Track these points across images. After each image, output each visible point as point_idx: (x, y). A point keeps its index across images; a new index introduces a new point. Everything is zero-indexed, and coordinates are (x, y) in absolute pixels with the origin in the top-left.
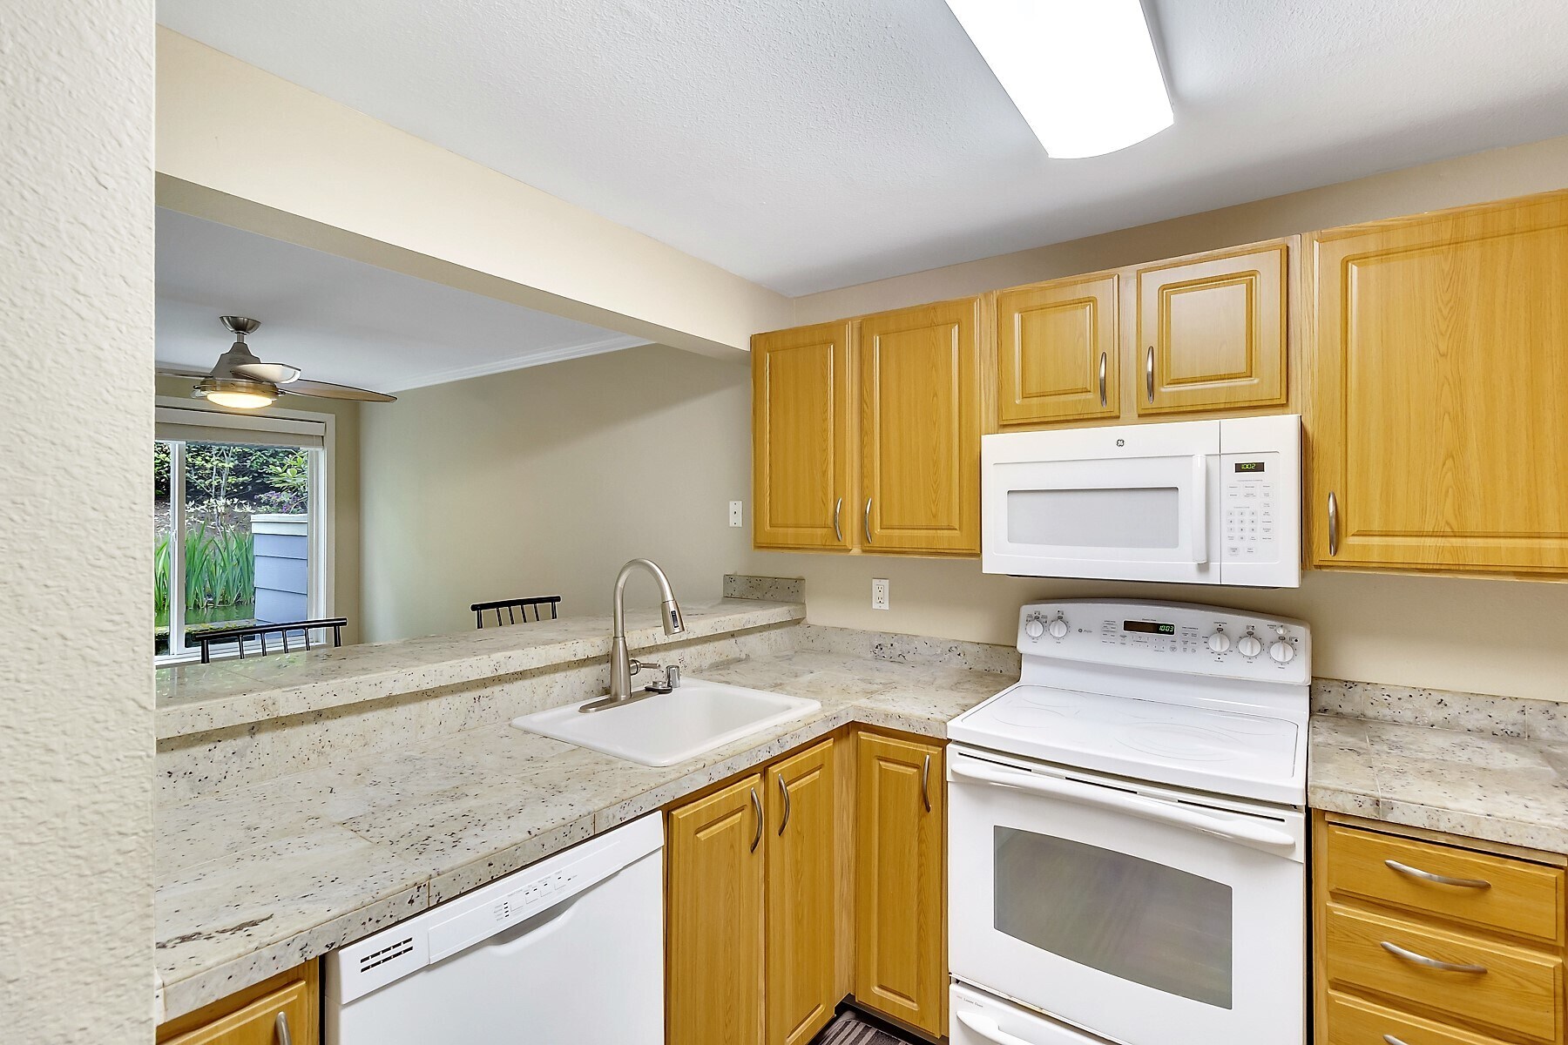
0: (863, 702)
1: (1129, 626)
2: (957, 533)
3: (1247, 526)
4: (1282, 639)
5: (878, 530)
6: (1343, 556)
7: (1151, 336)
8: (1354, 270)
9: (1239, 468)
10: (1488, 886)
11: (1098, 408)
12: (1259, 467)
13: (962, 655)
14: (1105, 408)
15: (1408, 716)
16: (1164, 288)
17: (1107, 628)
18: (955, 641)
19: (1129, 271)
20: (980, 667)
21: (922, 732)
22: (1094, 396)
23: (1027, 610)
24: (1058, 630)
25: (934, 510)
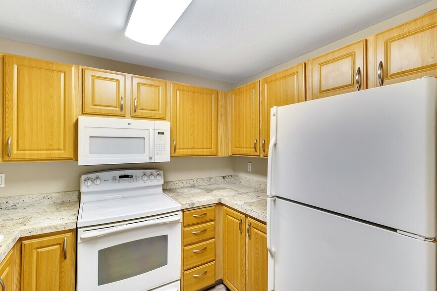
0: (23, 228)
1: (120, 177)
2: (62, 151)
3: (160, 147)
4: (158, 174)
5: (15, 151)
6: (176, 154)
7: (135, 96)
8: (178, 92)
9: (159, 133)
10: (206, 213)
11: (119, 113)
12: (163, 133)
13: (50, 199)
14: (122, 113)
15: (178, 187)
16: (138, 83)
17: (114, 179)
18: (46, 194)
19: (128, 76)
20: (59, 201)
21: (64, 229)
22: (118, 109)
23: (83, 177)
24: (98, 182)
25: (50, 143)
